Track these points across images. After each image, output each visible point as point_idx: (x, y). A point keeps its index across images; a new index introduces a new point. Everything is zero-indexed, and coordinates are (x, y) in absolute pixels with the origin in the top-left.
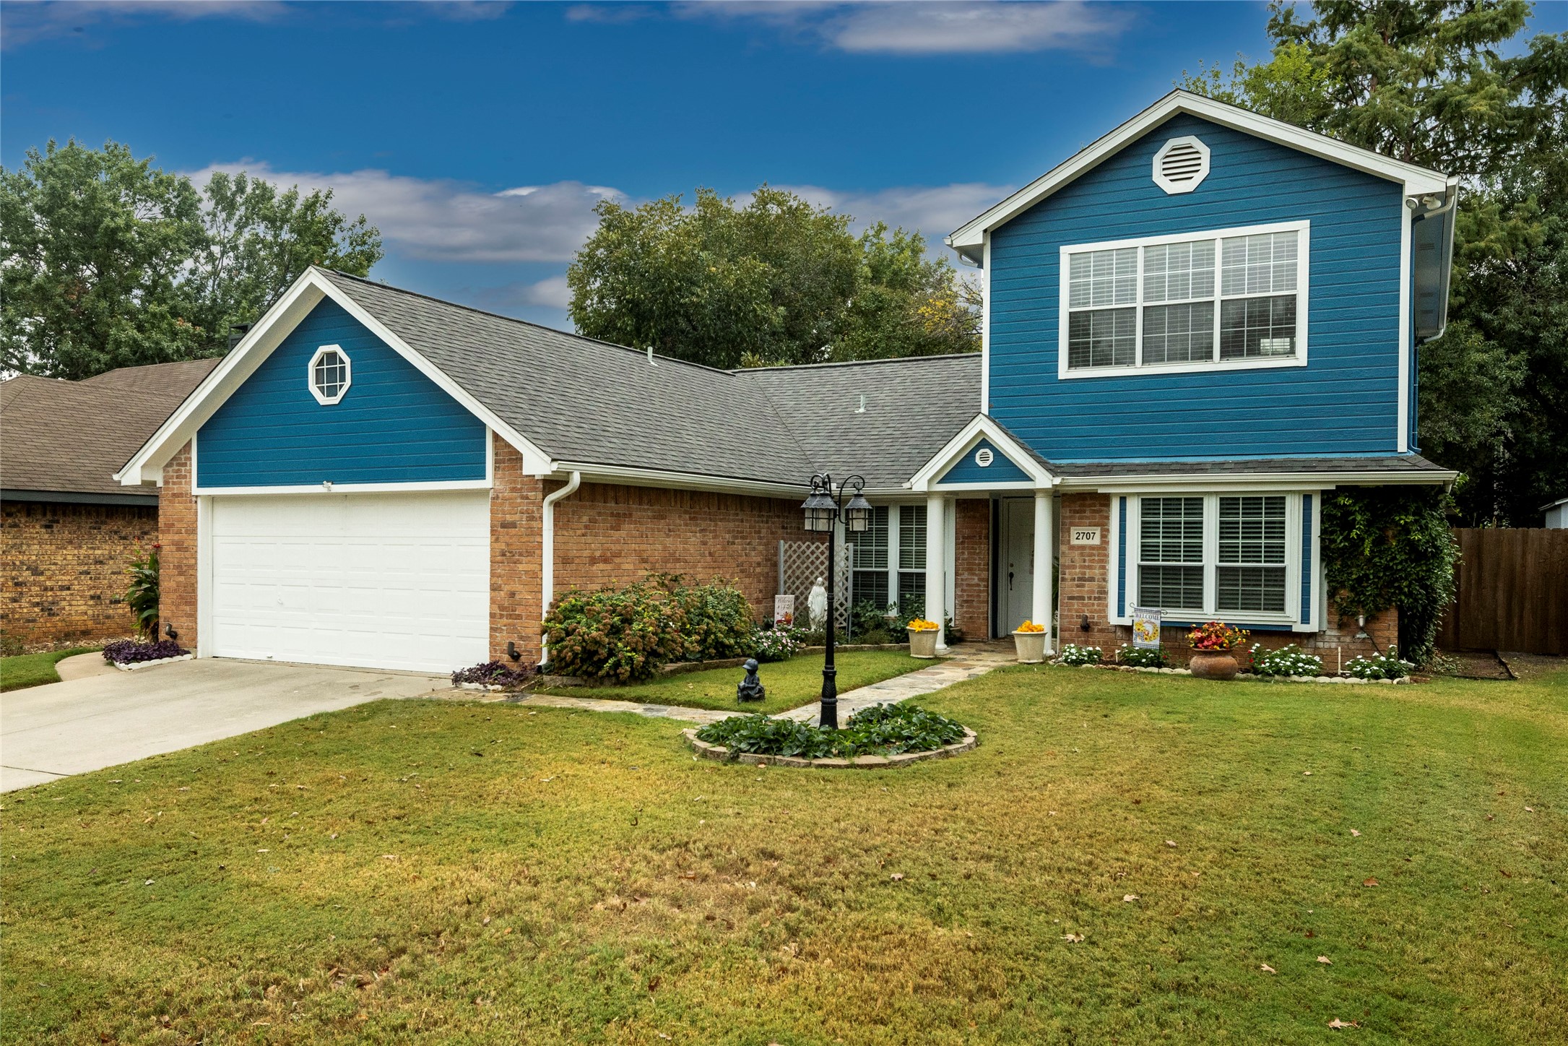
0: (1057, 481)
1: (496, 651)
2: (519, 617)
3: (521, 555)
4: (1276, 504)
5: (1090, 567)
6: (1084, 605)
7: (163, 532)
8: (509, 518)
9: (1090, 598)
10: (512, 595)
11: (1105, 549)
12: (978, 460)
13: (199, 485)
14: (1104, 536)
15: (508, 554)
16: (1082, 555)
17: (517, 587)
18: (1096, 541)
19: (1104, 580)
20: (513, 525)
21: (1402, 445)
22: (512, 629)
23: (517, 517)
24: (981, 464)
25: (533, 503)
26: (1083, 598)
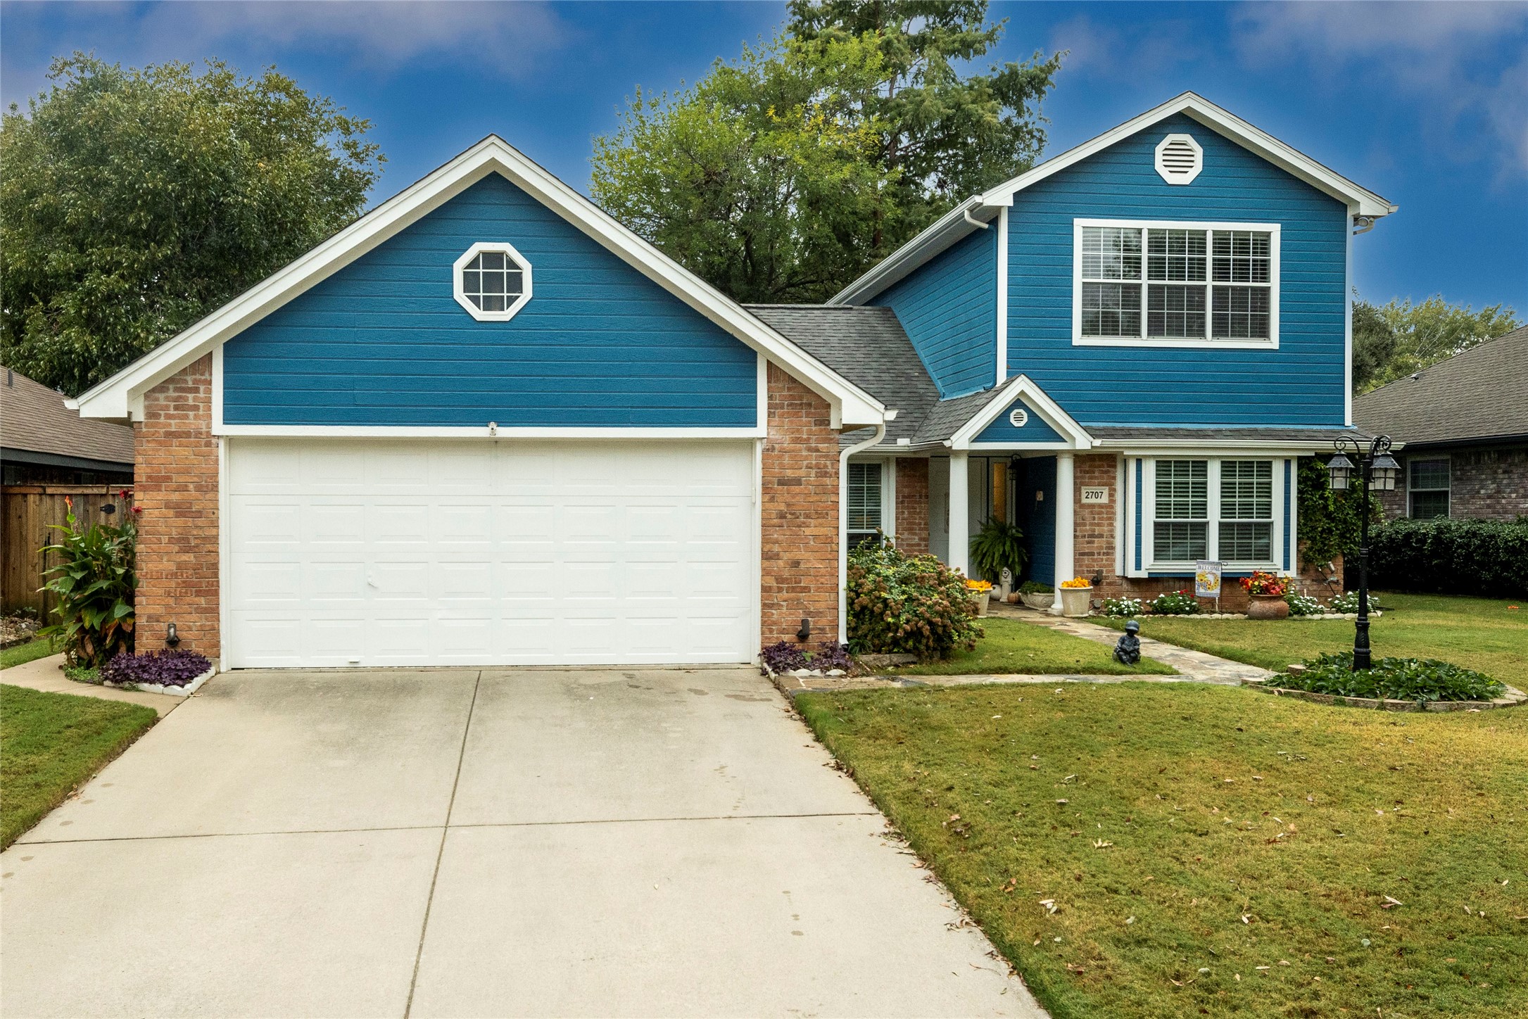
0: (1097, 443)
1: (771, 631)
2: (806, 589)
3: (808, 516)
4: (1265, 467)
5: (1099, 525)
6: (1094, 560)
7: (144, 489)
8: (789, 473)
9: (1099, 554)
10: (796, 564)
11: (1112, 507)
12: (1012, 420)
13: (228, 420)
14: (1111, 495)
15: (789, 516)
16: (1092, 513)
17: (801, 554)
18: (1104, 500)
19: (1112, 536)
20: (798, 482)
21: (1348, 421)
22: (795, 604)
23: (802, 472)
24: (1016, 424)
25: (826, 456)
26: (1092, 554)
